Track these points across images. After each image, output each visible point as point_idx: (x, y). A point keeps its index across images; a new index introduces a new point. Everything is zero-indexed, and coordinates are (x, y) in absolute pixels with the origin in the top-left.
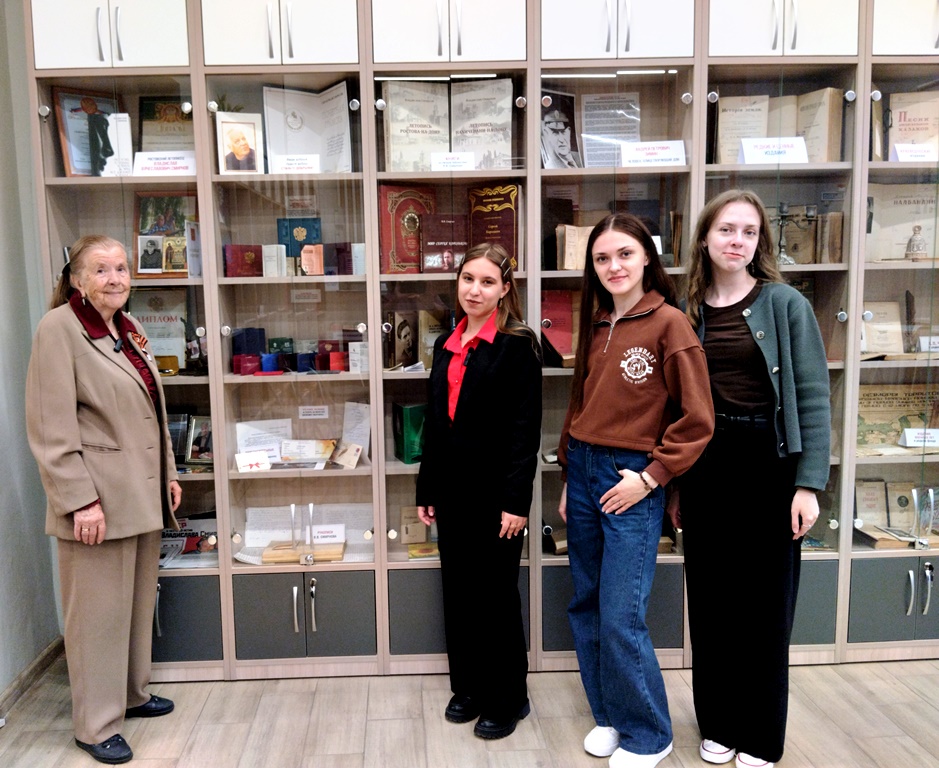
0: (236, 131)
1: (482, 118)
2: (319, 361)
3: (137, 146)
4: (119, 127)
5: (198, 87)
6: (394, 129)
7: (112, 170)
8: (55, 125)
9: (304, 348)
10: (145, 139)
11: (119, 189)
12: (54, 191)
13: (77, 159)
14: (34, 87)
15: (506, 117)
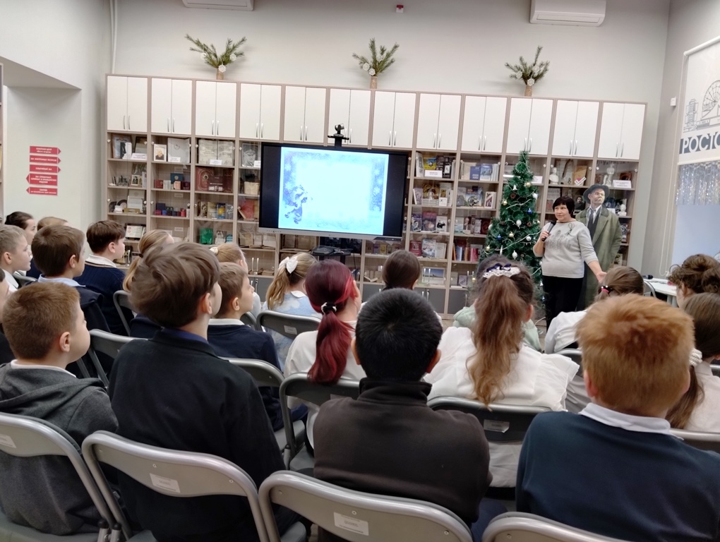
0: (159, 149)
1: (225, 151)
2: (178, 214)
3: (134, 151)
4: (128, 146)
5: (149, 138)
6: (201, 152)
7: (125, 158)
8: (112, 144)
9: (176, 210)
10: (136, 148)
11: (127, 162)
12: (109, 161)
13: (117, 153)
14: (107, 134)
15: (231, 152)
